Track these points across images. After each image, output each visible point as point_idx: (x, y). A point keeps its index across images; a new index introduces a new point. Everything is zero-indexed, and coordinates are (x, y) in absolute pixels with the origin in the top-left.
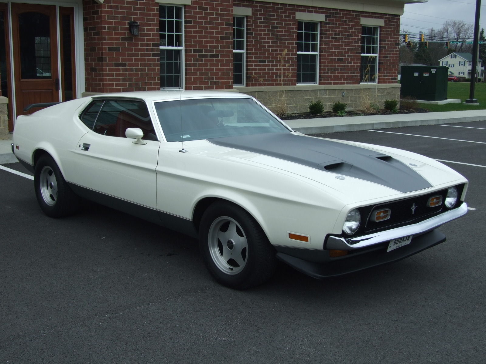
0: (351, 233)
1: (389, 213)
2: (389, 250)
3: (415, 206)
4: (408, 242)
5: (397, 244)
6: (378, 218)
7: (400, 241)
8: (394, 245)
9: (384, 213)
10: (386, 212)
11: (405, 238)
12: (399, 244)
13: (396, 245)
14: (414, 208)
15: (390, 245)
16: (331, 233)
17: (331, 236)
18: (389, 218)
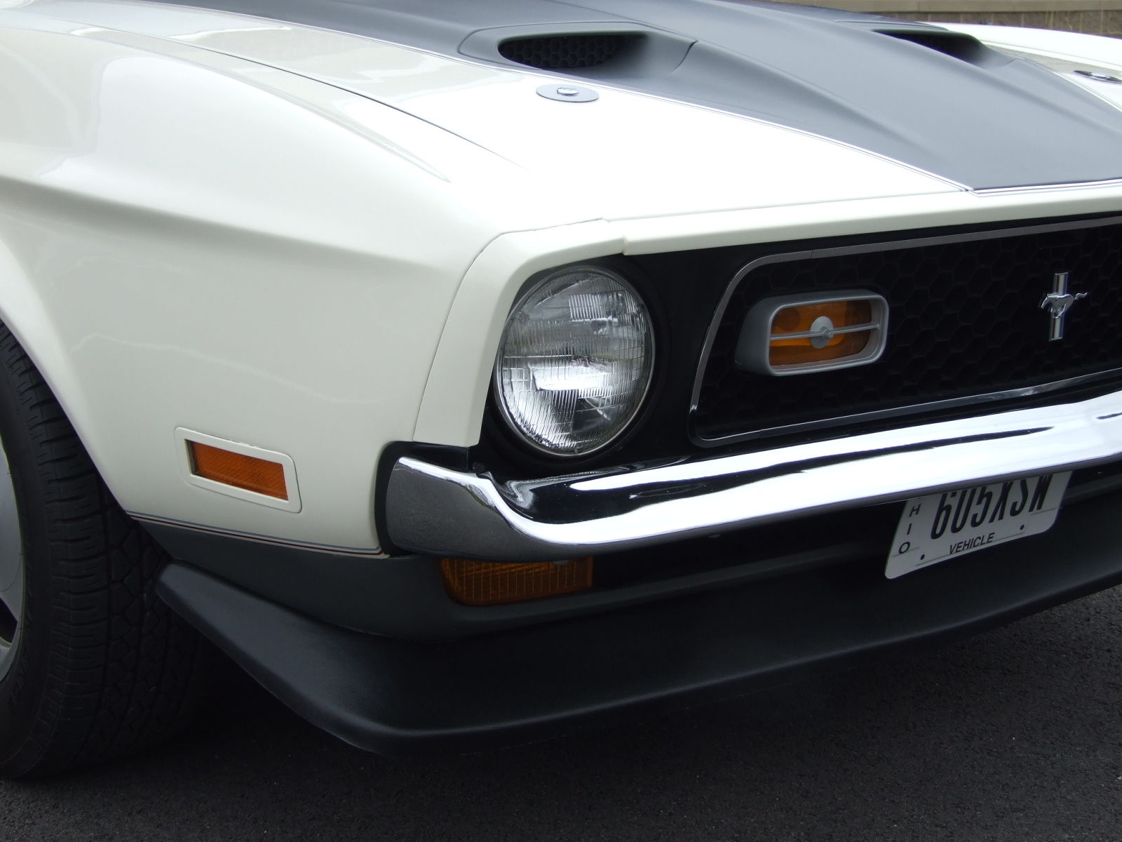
0: (568, 444)
1: (881, 324)
2: (896, 567)
3: (1070, 289)
4: (1040, 522)
5: (955, 530)
6: (779, 353)
7: (977, 509)
8: (935, 536)
9: (837, 321)
10: (861, 312)
11: (1015, 496)
12: (968, 533)
13: (949, 538)
14: (1059, 297)
15: (899, 538)
16: (407, 438)
17: (404, 461)
18: (874, 354)
